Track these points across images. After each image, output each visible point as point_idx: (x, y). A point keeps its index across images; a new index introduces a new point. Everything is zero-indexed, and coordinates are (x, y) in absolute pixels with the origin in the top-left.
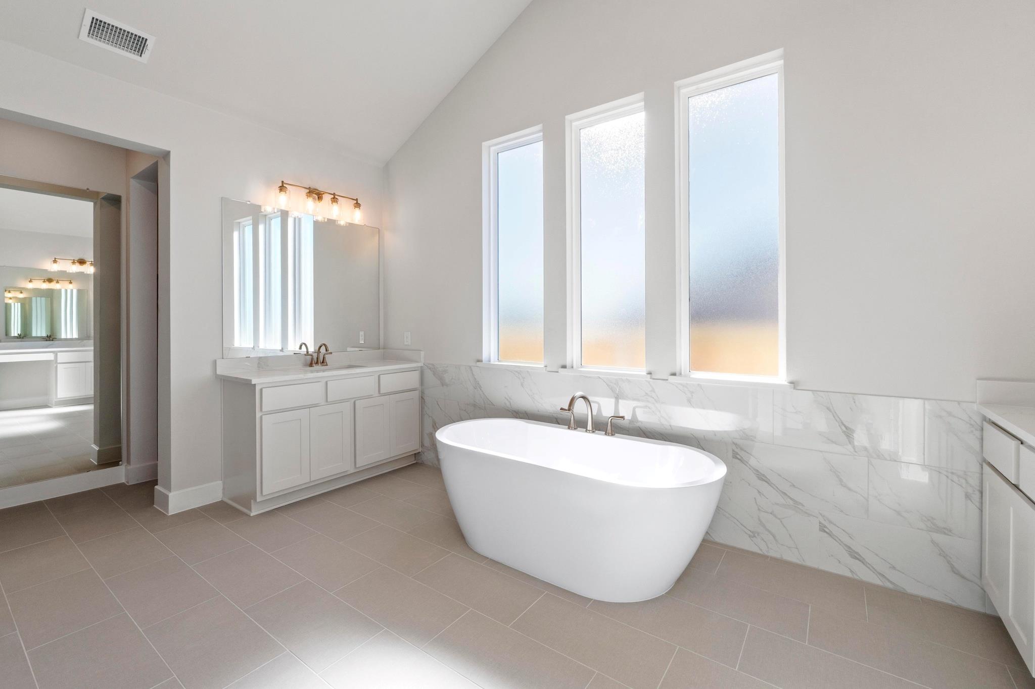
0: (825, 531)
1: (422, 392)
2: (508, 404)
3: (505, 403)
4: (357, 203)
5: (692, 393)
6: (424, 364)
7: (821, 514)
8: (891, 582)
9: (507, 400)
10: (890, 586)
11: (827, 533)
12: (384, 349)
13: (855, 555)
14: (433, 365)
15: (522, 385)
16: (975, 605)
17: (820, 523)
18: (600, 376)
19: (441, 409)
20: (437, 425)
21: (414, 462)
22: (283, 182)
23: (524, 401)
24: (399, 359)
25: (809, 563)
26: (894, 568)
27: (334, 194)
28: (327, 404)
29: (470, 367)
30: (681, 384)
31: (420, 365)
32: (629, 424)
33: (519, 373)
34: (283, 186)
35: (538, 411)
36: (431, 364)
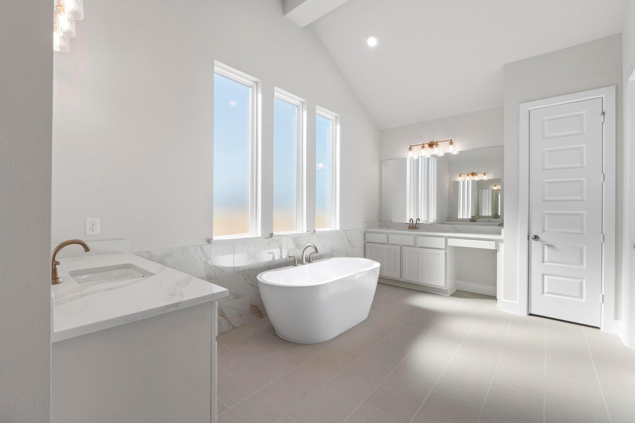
5: (320, 237)
18: (290, 236)
30: (318, 234)
33: (245, 243)
35: (258, 265)
36: (145, 252)
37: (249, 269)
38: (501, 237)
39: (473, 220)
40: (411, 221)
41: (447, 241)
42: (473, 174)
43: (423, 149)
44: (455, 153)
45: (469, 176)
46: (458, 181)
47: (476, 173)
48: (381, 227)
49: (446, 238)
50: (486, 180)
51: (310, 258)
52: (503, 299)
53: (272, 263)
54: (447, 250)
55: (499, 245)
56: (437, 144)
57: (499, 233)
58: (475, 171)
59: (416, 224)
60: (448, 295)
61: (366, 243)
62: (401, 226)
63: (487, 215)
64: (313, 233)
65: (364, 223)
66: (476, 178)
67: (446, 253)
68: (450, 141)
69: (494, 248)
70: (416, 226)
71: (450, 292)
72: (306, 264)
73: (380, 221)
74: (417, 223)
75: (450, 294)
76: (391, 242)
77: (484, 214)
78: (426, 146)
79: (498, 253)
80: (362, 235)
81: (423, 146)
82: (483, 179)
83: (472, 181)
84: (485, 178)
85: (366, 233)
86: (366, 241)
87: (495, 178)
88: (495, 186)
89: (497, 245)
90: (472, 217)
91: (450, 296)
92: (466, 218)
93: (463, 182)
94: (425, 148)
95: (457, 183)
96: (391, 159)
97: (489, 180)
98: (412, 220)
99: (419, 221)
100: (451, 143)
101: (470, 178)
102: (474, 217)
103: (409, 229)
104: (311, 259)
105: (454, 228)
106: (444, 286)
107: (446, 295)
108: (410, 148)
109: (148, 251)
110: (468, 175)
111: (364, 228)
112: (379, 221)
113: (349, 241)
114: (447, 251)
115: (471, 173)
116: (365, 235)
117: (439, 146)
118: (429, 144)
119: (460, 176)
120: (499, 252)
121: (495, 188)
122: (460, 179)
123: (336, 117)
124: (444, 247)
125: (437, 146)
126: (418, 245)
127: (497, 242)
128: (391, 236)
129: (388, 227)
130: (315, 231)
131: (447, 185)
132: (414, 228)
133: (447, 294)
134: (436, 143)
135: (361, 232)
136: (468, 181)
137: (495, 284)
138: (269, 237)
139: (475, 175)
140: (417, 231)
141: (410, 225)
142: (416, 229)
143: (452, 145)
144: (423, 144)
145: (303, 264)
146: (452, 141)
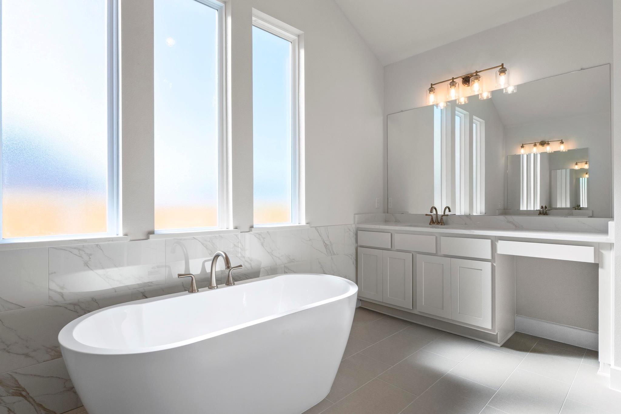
3: (50, 298)
5: (264, 238)
9: (55, 291)
18: (195, 237)
30: (257, 233)
32: (222, 274)
33: (79, 250)
38: (608, 237)
39: (544, 212)
40: (434, 210)
41: (496, 244)
42: (543, 143)
43: (453, 88)
44: (510, 90)
45: (537, 146)
46: (520, 155)
47: (548, 141)
48: (386, 222)
49: (494, 240)
50: (564, 151)
51: (229, 276)
52: (613, 366)
53: (149, 286)
54: (495, 262)
55: (602, 254)
56: (477, 75)
57: (605, 231)
58: (546, 139)
59: (442, 216)
60: (499, 345)
61: (359, 248)
62: (415, 220)
63: (564, 206)
64: (248, 230)
65: (355, 214)
66: (548, 149)
67: (493, 268)
68: (501, 67)
69: (591, 260)
70: (442, 219)
71: (501, 339)
72: (217, 287)
73: (386, 211)
74: (444, 215)
75: (502, 344)
76: (397, 246)
77: (559, 206)
78: (459, 81)
79: (600, 271)
80: (352, 234)
81: (453, 81)
82: (559, 150)
83: (542, 154)
84: (562, 148)
85: (359, 232)
86: (360, 243)
87: (578, 148)
88: (576, 164)
89: (598, 254)
90: (542, 207)
91: (501, 346)
92: (532, 209)
93: (527, 156)
94: (457, 85)
95: (518, 158)
96: (402, 111)
97: (569, 150)
98: (436, 209)
99: (450, 211)
100: (503, 70)
101: (538, 150)
102: (546, 207)
103: (430, 224)
104: (231, 279)
105: (510, 222)
106: (489, 327)
107: (495, 345)
108: (432, 87)
110: (535, 145)
111: (354, 223)
112: (384, 213)
113: (326, 245)
114: (495, 264)
115: (540, 142)
116: (356, 235)
117: (480, 79)
118: (463, 79)
119: (522, 147)
120: (602, 267)
121: (577, 167)
122: (522, 151)
123: (299, 36)
124: (489, 257)
125: (477, 79)
126: (443, 252)
127: (598, 248)
128: (397, 237)
129: (397, 222)
130: (252, 227)
131: (502, 161)
132: (438, 223)
133: (497, 343)
134: (475, 74)
135: (349, 230)
136: (534, 154)
137: (595, 328)
138: (144, 238)
139: (545, 145)
140: (443, 228)
141: (432, 219)
142: (442, 225)
143: (505, 74)
144: (453, 79)
145: (211, 287)
146: (504, 67)
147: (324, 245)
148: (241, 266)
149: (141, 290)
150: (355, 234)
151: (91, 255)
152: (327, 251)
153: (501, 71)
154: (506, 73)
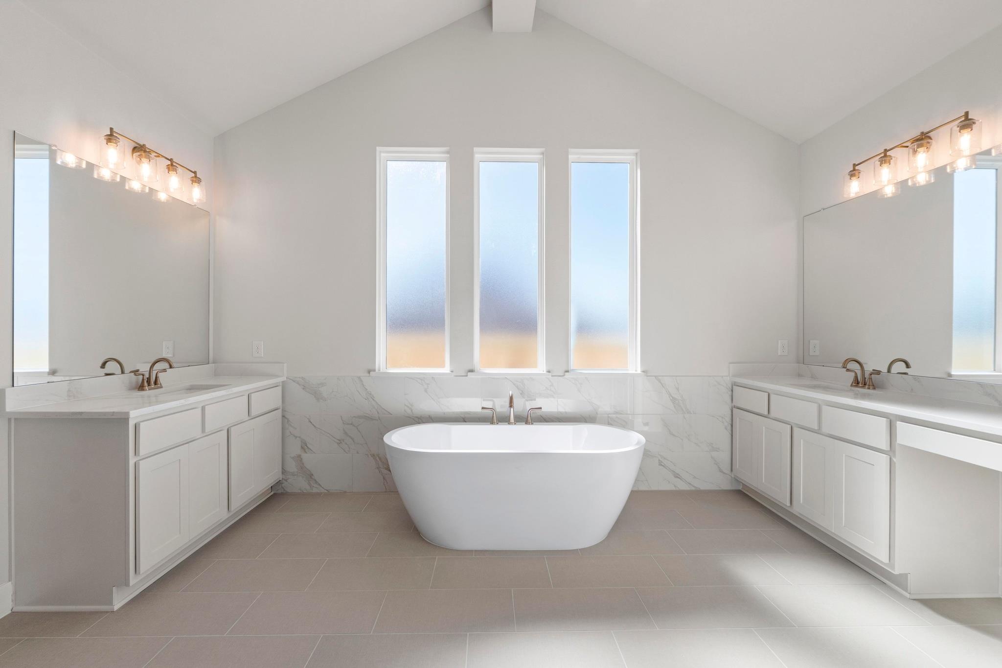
0: (662, 465)
1: (284, 410)
2: (409, 411)
3: (405, 411)
4: (196, 177)
6: (287, 378)
7: (659, 455)
8: (694, 486)
9: (408, 407)
10: (693, 488)
11: (663, 466)
12: (214, 362)
13: (677, 476)
14: (303, 379)
15: (426, 391)
16: (726, 485)
17: (659, 460)
18: (509, 377)
19: (315, 427)
20: (308, 445)
21: (272, 493)
22: (111, 129)
23: (427, 406)
24: (244, 373)
25: (654, 488)
26: (695, 477)
27: (171, 160)
28: (205, 435)
29: (359, 378)
30: (574, 378)
31: (279, 380)
33: (421, 380)
34: (111, 135)
35: (444, 414)
36: (299, 378)
37: (429, 416)
41: (895, 427)
43: (885, 166)
48: (800, 376)
49: (892, 422)
54: (894, 457)
59: (870, 374)
60: (909, 596)
61: (736, 410)
64: (561, 374)
65: (731, 363)
67: (891, 465)
68: (963, 119)
72: (515, 424)
73: (801, 360)
74: (873, 372)
80: (724, 389)
81: (885, 156)
85: (735, 387)
86: (735, 403)
94: (893, 161)
98: (858, 362)
100: (968, 123)
103: (852, 385)
104: (529, 418)
106: (885, 560)
107: (904, 593)
108: (854, 170)
109: (302, 377)
111: (729, 376)
112: (797, 362)
113: (674, 400)
114: (895, 460)
116: (733, 392)
117: (930, 145)
123: (636, 155)
124: (886, 447)
125: (921, 145)
126: (826, 430)
130: (567, 371)
132: (864, 385)
133: (908, 592)
135: (721, 384)
141: (856, 377)
142: (869, 388)
143: (972, 130)
144: (886, 151)
145: (509, 423)
146: (970, 117)
147: (671, 400)
148: (541, 408)
149: (462, 416)
150: (730, 390)
151: (428, 384)
152: (675, 407)
153: (961, 127)
154: (974, 128)
